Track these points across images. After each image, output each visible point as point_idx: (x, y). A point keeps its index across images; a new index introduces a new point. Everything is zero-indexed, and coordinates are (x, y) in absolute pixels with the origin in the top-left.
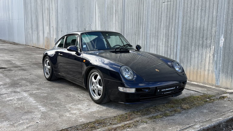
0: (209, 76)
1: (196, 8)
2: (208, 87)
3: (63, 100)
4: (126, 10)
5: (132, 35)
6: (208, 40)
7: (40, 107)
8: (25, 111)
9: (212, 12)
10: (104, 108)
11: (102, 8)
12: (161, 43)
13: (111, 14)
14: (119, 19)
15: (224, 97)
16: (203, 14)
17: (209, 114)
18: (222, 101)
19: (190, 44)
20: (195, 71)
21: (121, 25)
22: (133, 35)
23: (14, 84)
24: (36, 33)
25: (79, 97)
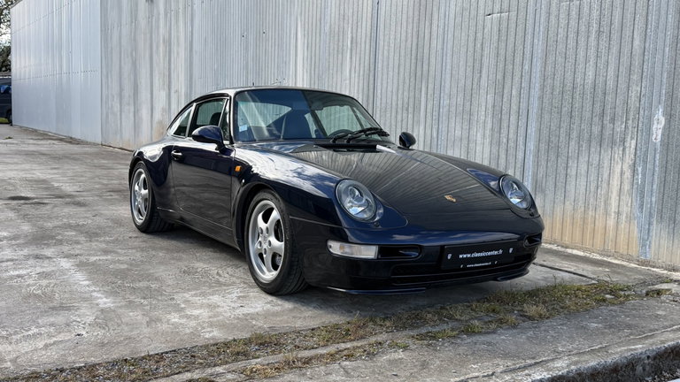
0: (619, 232)
1: (583, 28)
2: (617, 264)
3: (170, 282)
4: (382, 38)
5: (397, 112)
6: (618, 123)
7: (99, 295)
8: (51, 305)
9: (630, 39)
10: (288, 305)
11: (314, 34)
12: (479, 134)
13: (340, 50)
14: (362, 65)
15: (659, 293)
16: (603, 44)
17: (603, 333)
18: (652, 302)
19: (563, 135)
20: (579, 216)
21: (365, 81)
22: (400, 111)
23: (42, 238)
24: (132, 109)
25: (220, 276)
